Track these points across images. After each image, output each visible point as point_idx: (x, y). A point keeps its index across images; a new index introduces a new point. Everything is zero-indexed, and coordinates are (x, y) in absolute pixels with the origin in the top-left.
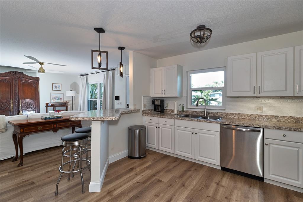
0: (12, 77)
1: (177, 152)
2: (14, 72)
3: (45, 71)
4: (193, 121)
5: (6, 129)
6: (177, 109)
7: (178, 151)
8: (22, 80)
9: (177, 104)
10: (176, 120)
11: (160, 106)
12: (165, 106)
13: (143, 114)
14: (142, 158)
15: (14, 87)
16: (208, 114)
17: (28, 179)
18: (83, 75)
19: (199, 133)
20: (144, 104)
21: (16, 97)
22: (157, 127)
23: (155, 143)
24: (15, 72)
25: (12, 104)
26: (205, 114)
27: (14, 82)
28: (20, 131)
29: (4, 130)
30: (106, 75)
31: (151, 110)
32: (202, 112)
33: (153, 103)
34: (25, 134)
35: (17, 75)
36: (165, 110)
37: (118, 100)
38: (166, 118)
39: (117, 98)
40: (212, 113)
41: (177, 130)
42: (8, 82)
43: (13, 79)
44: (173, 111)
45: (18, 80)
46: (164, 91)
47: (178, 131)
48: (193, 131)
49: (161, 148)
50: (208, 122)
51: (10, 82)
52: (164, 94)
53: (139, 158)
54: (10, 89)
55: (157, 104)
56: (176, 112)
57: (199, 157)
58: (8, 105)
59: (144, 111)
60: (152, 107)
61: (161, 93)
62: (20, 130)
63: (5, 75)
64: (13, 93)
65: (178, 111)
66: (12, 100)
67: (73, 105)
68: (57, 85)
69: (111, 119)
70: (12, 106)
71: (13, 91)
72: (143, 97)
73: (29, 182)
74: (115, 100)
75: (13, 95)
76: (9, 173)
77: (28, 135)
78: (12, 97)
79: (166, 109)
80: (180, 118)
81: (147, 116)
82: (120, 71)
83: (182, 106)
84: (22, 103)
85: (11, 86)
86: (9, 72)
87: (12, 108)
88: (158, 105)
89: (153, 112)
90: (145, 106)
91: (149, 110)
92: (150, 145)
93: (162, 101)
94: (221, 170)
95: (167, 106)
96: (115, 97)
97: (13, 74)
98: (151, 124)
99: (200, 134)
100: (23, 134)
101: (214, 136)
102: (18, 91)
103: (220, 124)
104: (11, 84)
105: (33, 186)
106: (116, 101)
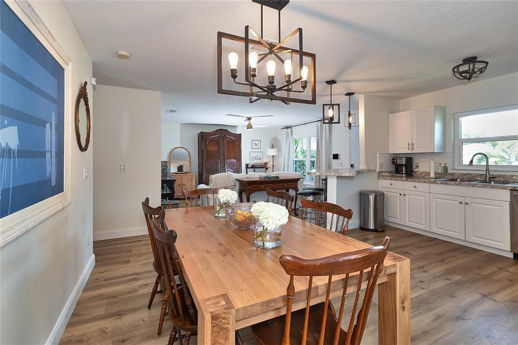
0: (220, 135)
1: (435, 229)
2: (220, 130)
3: (253, 126)
4: (460, 185)
6: (435, 169)
7: (437, 228)
8: (227, 138)
9: (435, 163)
10: (432, 185)
11: (406, 166)
12: (414, 166)
13: (379, 176)
14: (379, 231)
16: (492, 177)
18: (287, 128)
19: (471, 203)
20: (381, 163)
21: (222, 157)
22: (400, 194)
23: (399, 216)
24: (222, 130)
26: (486, 178)
27: (221, 141)
28: (248, 189)
30: (319, 126)
31: (390, 172)
32: (481, 175)
33: (393, 163)
34: (252, 191)
35: (223, 132)
36: (414, 173)
37: (338, 159)
38: (415, 182)
39: (336, 157)
40: (500, 176)
41: (434, 199)
43: (220, 137)
44: (428, 174)
45: (224, 138)
46: (412, 144)
47: (436, 201)
48: (461, 199)
49: (408, 223)
50: (488, 187)
51: (217, 140)
52: (412, 149)
53: (375, 231)
54: (217, 148)
55: (400, 163)
56: (432, 175)
57: (472, 237)
58: (217, 166)
59: (380, 172)
60: (393, 168)
61: (407, 147)
63: (213, 134)
65: (436, 173)
66: (219, 160)
67: (273, 166)
68: (256, 142)
69: (349, 175)
71: (220, 150)
72: (378, 154)
74: (333, 159)
75: (220, 154)
78: (219, 156)
79: (415, 170)
80: (440, 182)
81: (386, 179)
82: (349, 122)
83: (443, 165)
84: (227, 163)
85: (219, 145)
86: (217, 130)
88: (402, 165)
89: (393, 175)
90: (381, 165)
91: (388, 172)
92: (390, 219)
93: (409, 160)
94: (514, 258)
95: (417, 167)
96: (334, 155)
97: (220, 132)
98: (392, 190)
99: (474, 204)
100: (250, 192)
101: (499, 208)
102: (224, 150)
103: (511, 190)
104: (218, 143)
106: (335, 161)
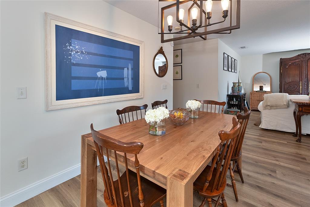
0: (302, 59)
5: (288, 106)
15: (303, 69)
17: (301, 154)
21: (305, 79)
24: (305, 54)
25: (301, 86)
27: (304, 65)
28: (299, 110)
29: (286, 106)
34: (304, 113)
35: (307, 56)
42: (297, 64)
43: (302, 61)
45: (308, 61)
51: (299, 64)
54: (299, 71)
58: (297, 87)
62: (299, 108)
63: (295, 58)
64: (302, 74)
66: (301, 82)
70: (301, 88)
71: (302, 73)
73: (301, 156)
75: (303, 77)
76: (287, 142)
77: (307, 115)
78: (301, 79)
85: (301, 68)
86: (299, 55)
87: (301, 90)
97: (303, 56)
100: (301, 113)
102: (308, 73)
104: (300, 66)
105: (304, 161)
